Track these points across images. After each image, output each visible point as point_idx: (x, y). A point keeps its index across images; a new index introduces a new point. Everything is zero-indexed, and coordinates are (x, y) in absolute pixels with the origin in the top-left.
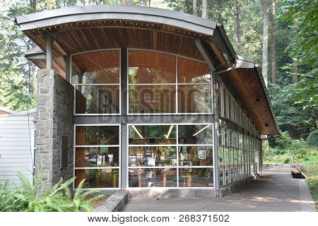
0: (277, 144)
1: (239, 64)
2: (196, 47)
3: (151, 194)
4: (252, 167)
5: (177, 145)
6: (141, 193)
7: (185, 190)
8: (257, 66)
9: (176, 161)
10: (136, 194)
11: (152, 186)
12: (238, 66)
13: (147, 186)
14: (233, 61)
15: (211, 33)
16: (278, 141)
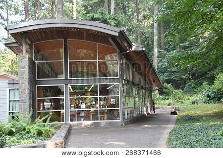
0: (164, 93)
1: (134, 48)
2: (109, 41)
3: (83, 126)
4: (145, 109)
5: (98, 96)
6: (77, 124)
7: (103, 122)
8: (144, 49)
9: (98, 106)
10: (74, 126)
11: (84, 120)
12: (133, 50)
13: (81, 120)
14: (130, 46)
15: (117, 34)
16: (165, 90)
